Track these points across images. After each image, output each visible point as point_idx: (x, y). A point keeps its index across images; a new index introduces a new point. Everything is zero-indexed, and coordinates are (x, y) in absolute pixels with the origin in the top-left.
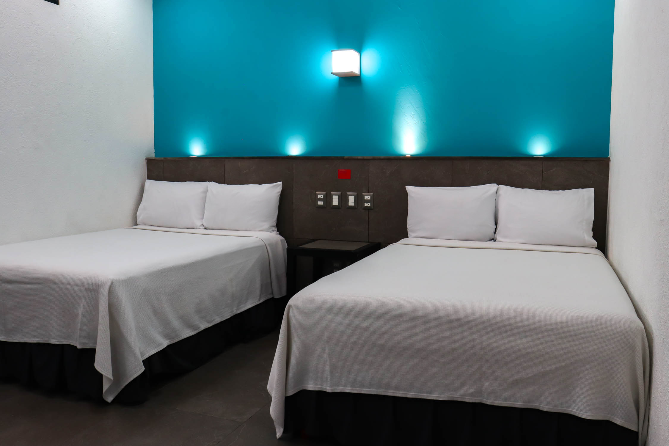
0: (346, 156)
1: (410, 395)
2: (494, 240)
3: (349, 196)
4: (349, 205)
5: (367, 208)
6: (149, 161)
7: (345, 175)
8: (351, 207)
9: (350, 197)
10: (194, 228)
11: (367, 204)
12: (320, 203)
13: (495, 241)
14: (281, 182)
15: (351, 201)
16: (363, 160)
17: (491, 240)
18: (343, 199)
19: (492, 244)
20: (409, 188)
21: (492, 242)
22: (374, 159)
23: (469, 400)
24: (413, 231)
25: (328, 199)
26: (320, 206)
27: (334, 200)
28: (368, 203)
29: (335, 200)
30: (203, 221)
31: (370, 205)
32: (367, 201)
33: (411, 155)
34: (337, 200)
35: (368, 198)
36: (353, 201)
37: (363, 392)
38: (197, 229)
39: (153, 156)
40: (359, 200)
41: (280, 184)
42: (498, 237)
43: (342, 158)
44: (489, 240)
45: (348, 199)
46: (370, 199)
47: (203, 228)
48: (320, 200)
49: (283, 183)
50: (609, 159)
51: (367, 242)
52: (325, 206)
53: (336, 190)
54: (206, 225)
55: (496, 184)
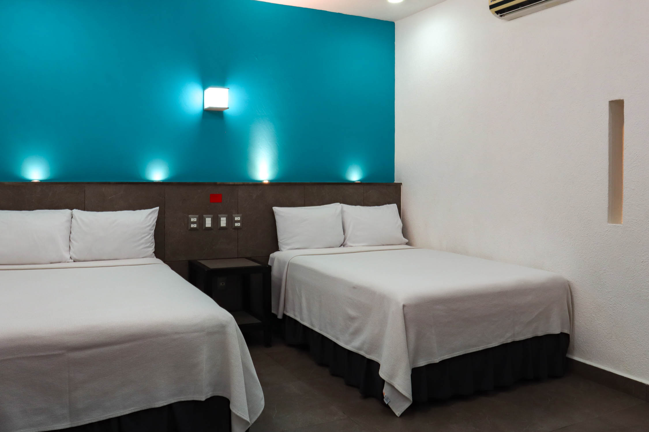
0: (219, 181)
2: (343, 245)
3: (221, 218)
4: (221, 226)
5: (237, 228)
7: (216, 198)
8: (223, 228)
10: (60, 262)
11: (237, 225)
12: (194, 226)
14: (158, 208)
15: (223, 222)
16: (234, 185)
17: (341, 245)
18: (216, 221)
19: (342, 249)
20: (276, 209)
21: (342, 247)
22: (244, 185)
25: (201, 222)
26: (194, 229)
28: (238, 223)
29: (208, 222)
30: (71, 253)
31: (239, 225)
33: (267, 181)
34: (210, 222)
35: (237, 218)
36: (225, 222)
38: (65, 262)
40: (231, 221)
41: (157, 210)
42: (348, 243)
43: (215, 184)
44: (340, 245)
45: (220, 221)
46: (239, 219)
47: (73, 261)
48: (194, 223)
49: (159, 208)
50: (401, 184)
51: (238, 258)
52: (198, 228)
53: (208, 213)
54: (75, 257)
55: (339, 203)
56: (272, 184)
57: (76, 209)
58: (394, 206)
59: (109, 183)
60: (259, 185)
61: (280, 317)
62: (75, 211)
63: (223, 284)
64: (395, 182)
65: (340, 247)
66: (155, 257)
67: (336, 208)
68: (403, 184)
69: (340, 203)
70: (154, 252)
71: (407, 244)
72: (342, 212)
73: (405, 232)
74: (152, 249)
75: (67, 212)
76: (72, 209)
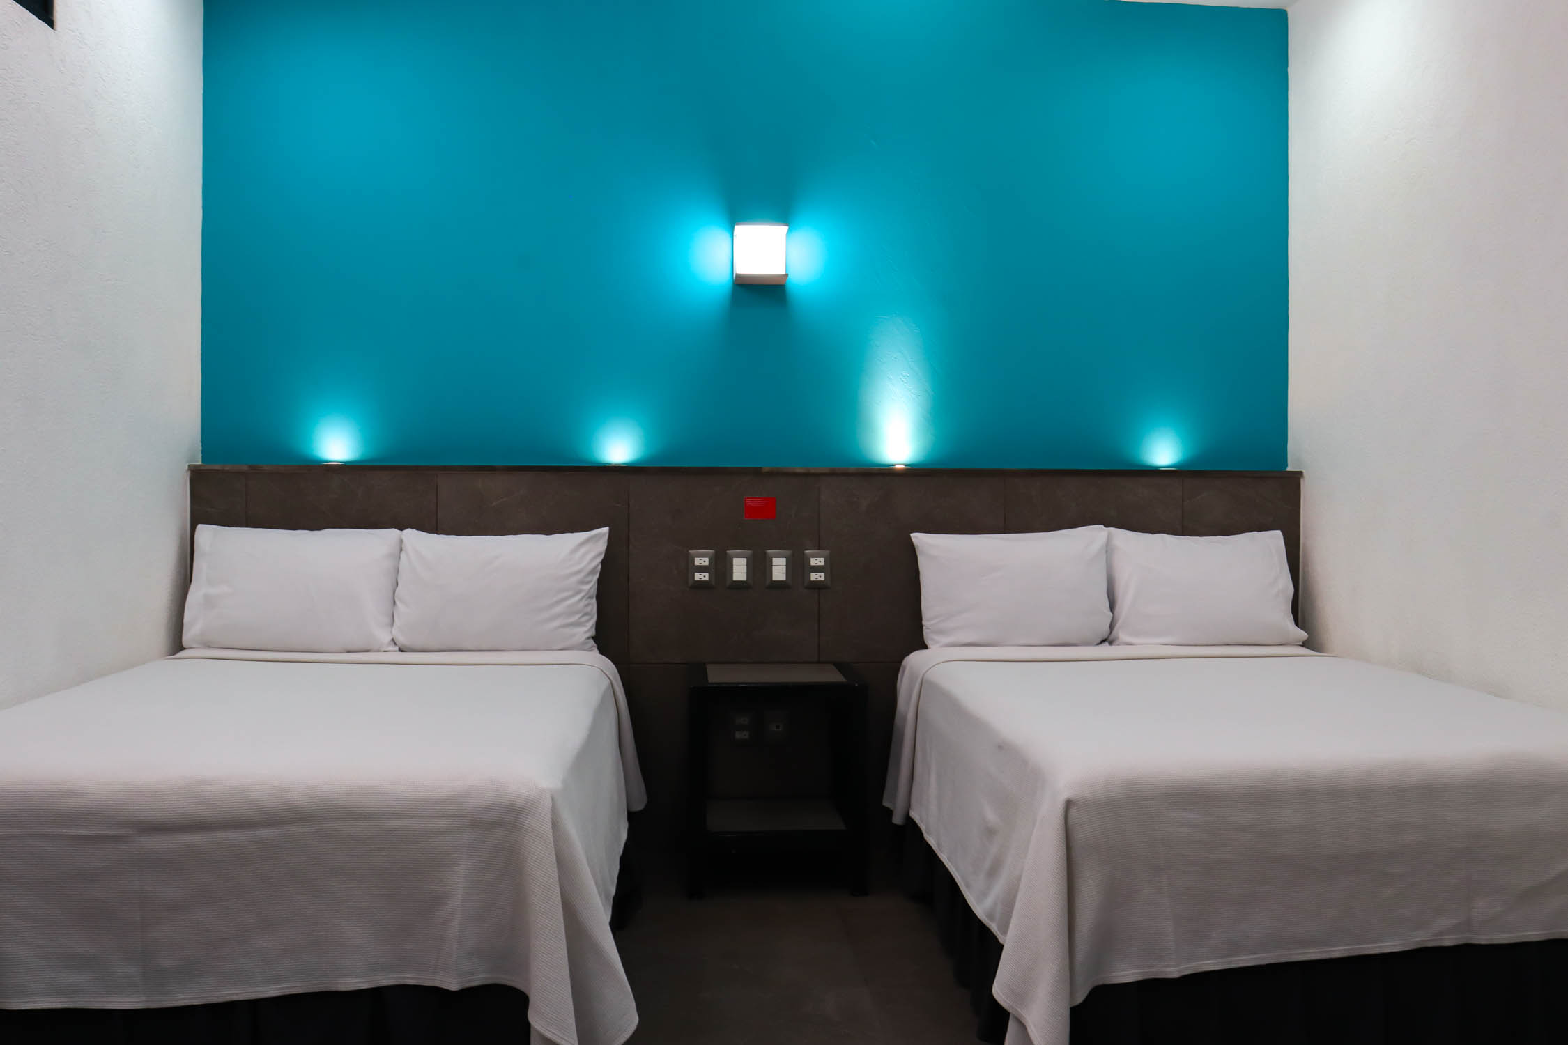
0: (766, 464)
1: (1338, 951)
2: (1107, 640)
3: (774, 559)
4: (775, 578)
5: (817, 586)
6: (197, 475)
7: (763, 511)
8: (778, 585)
9: (775, 561)
10: (367, 651)
11: (817, 577)
12: (700, 577)
13: (1111, 643)
14: (606, 530)
15: (779, 569)
16: (807, 474)
17: (1103, 641)
18: (759, 566)
19: (1105, 650)
20: (918, 538)
21: (1106, 645)
22: (833, 474)
23: (1449, 941)
24: (941, 632)
25: (721, 567)
26: (701, 584)
27: (735, 569)
28: (819, 574)
29: (740, 569)
30: (394, 631)
31: (822, 578)
32: (817, 569)
33: (906, 465)
34: (744, 569)
35: (817, 561)
36: (784, 569)
37: (1241, 964)
38: (379, 651)
39: (199, 462)
40: (798, 567)
41: (604, 534)
42: (1122, 634)
43: (757, 472)
44: (1099, 641)
45: (771, 565)
46: (822, 564)
47: (397, 648)
48: (702, 569)
49: (610, 530)
50: (1301, 473)
51: (818, 662)
52: (713, 583)
54: (402, 640)
55: (1102, 526)
56: (913, 474)
57: (412, 528)
58: (1274, 540)
59: (492, 469)
60: (886, 474)
61: (897, 819)
62: (410, 535)
63: (778, 727)
64: (1289, 469)
65: (1098, 644)
66: (596, 651)
67: (1093, 536)
68: (1305, 474)
69: (1106, 526)
70: (595, 638)
71: (1305, 644)
72: (1108, 549)
73: (1301, 610)
74: (588, 627)
75: (393, 533)
76: (401, 528)
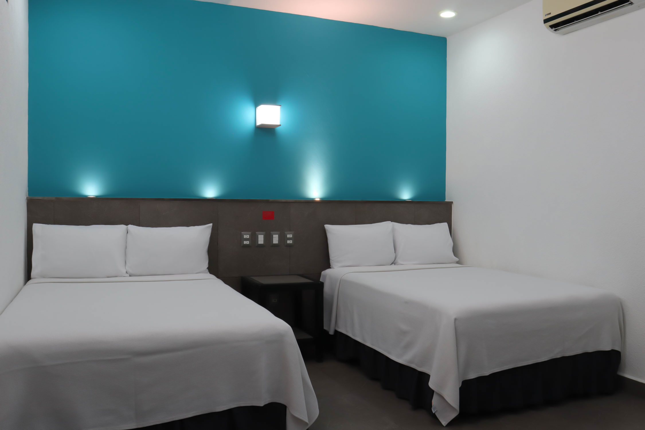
0: (271, 199)
2: (394, 263)
4: (274, 243)
5: (289, 246)
6: (30, 202)
7: (269, 216)
8: (275, 245)
9: (274, 236)
10: (116, 277)
11: (289, 242)
12: (246, 243)
13: (395, 264)
14: (211, 224)
15: (276, 239)
16: (286, 202)
17: (392, 263)
18: (268, 238)
19: (393, 267)
20: (327, 227)
22: (295, 202)
25: (254, 238)
26: (246, 246)
27: (259, 239)
29: (261, 239)
30: (127, 268)
31: (291, 242)
32: (290, 239)
33: (319, 199)
34: (263, 239)
35: (290, 236)
36: (277, 239)
38: (121, 277)
40: (283, 238)
41: (211, 226)
42: (399, 261)
43: (267, 202)
44: (391, 263)
45: (273, 238)
47: (128, 275)
48: (246, 239)
49: (213, 224)
50: (452, 203)
51: (290, 275)
52: (250, 244)
53: (261, 230)
54: (131, 271)
56: (324, 202)
57: (131, 224)
58: (445, 225)
59: (163, 200)
60: (311, 202)
61: (331, 333)
62: (130, 227)
63: (275, 300)
64: (446, 201)
65: (391, 265)
66: (209, 273)
67: (387, 225)
69: (391, 222)
70: (207, 268)
71: (458, 263)
72: (393, 230)
73: (455, 251)
74: (206, 265)
75: (123, 227)
76: (127, 224)
